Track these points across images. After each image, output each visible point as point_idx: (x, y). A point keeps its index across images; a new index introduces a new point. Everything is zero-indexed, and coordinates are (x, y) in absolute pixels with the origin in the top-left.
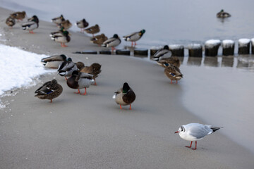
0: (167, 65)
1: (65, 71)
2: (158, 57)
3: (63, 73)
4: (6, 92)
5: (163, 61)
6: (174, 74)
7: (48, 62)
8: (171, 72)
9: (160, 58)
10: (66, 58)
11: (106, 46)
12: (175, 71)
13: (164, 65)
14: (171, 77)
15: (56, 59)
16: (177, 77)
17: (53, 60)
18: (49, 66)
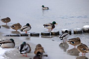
1: (24, 51)
2: (63, 38)
5: (71, 40)
6: (85, 49)
7: (2, 44)
8: (82, 48)
9: (64, 38)
10: (14, 41)
11: (22, 31)
12: (85, 47)
13: (71, 43)
14: (83, 51)
15: (8, 42)
16: (87, 51)
17: (6, 43)
18: (3, 46)
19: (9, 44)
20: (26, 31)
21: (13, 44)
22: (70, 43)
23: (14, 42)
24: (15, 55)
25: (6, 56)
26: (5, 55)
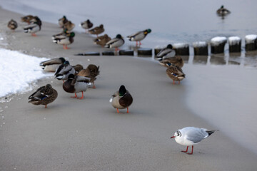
0: (170, 65)
1: (62, 75)
2: (162, 57)
3: (60, 77)
5: (166, 60)
7: (46, 66)
8: (172, 72)
12: (176, 71)
13: (167, 65)
14: (173, 77)
15: (55, 62)
18: (48, 70)
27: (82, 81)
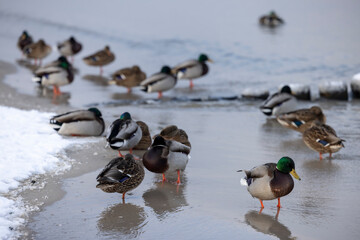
0: (299, 123)
2: (271, 108)
4: (23, 182)
5: (291, 116)
6: (327, 141)
7: (64, 125)
8: (319, 137)
9: (275, 110)
10: (100, 115)
11: (146, 90)
12: (326, 135)
13: (293, 124)
14: (321, 147)
15: (81, 117)
16: (332, 147)
17: (76, 120)
18: (67, 132)
19: (83, 123)
20: (160, 91)
21: (98, 124)
22: (290, 124)
23: (102, 119)
24: (96, 154)
25: (65, 157)
26: (64, 152)
27: (179, 151)
